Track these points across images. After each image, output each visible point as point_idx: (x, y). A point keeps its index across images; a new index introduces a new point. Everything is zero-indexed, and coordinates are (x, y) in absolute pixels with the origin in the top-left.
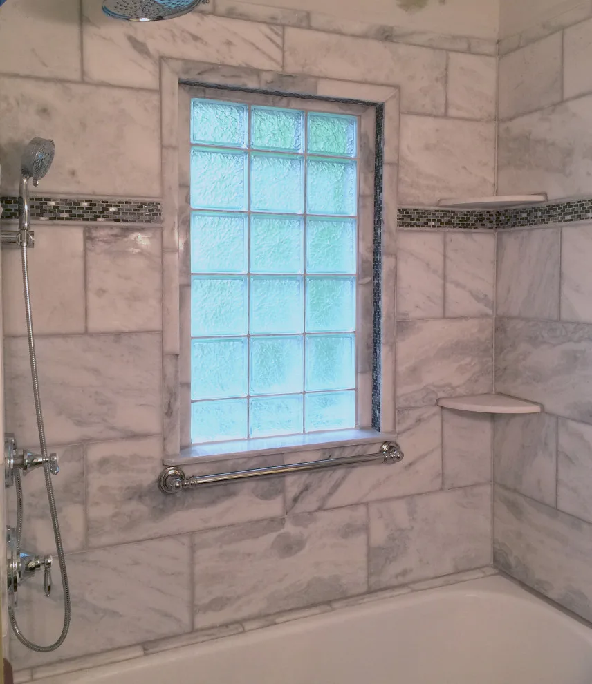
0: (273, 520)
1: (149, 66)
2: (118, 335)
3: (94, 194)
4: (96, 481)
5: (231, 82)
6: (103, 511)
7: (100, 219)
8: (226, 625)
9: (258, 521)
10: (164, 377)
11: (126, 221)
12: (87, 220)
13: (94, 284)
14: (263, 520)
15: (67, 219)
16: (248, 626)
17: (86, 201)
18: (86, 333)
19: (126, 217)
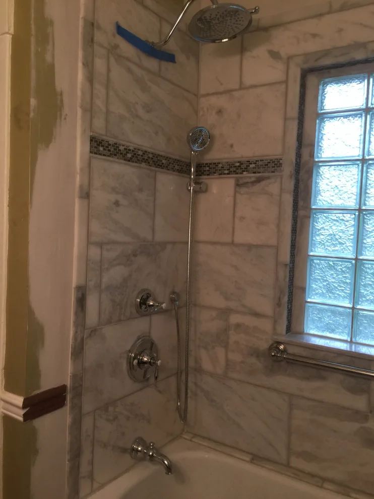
0: (357, 412)
1: (281, 66)
2: (250, 247)
3: (242, 157)
4: (234, 337)
5: (342, 60)
6: (235, 357)
7: (244, 173)
8: (312, 475)
9: (343, 408)
10: (277, 279)
11: (259, 173)
12: (237, 173)
13: (238, 214)
14: (348, 409)
15: (228, 174)
16: (326, 485)
17: (239, 162)
18: (233, 243)
19: (259, 170)
